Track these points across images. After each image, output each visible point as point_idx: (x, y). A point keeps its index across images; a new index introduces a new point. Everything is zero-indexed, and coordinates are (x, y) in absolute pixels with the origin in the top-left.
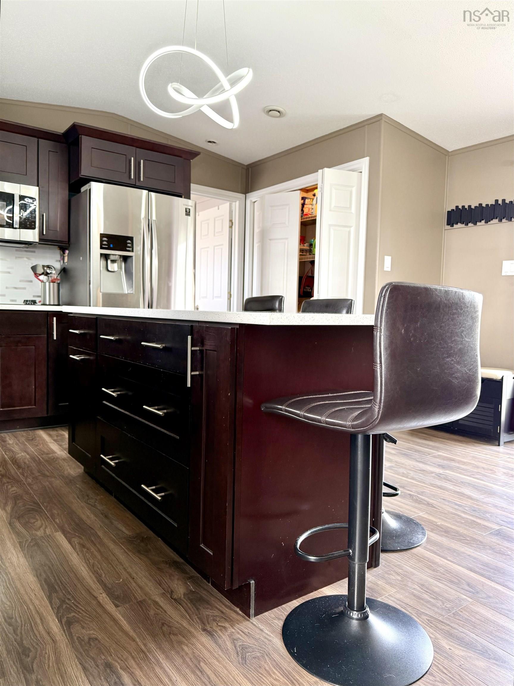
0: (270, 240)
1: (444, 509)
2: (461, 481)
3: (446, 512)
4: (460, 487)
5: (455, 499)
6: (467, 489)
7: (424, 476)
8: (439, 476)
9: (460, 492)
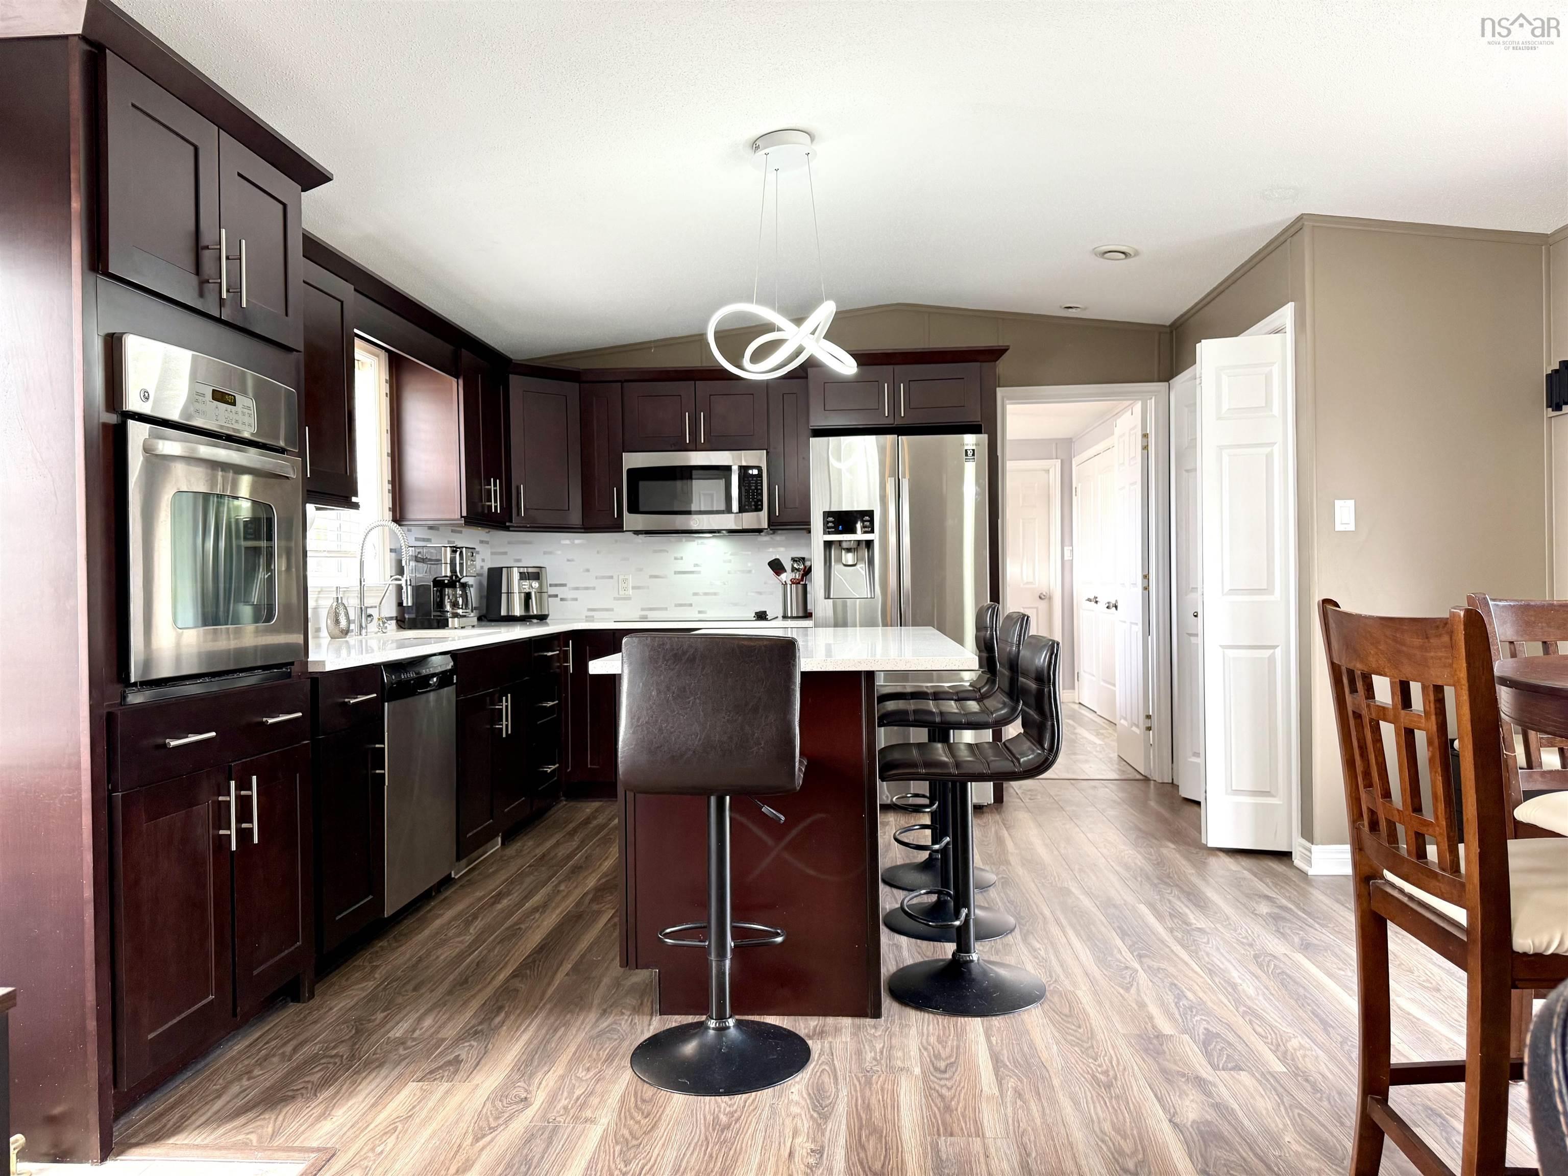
0: (1187, 471)
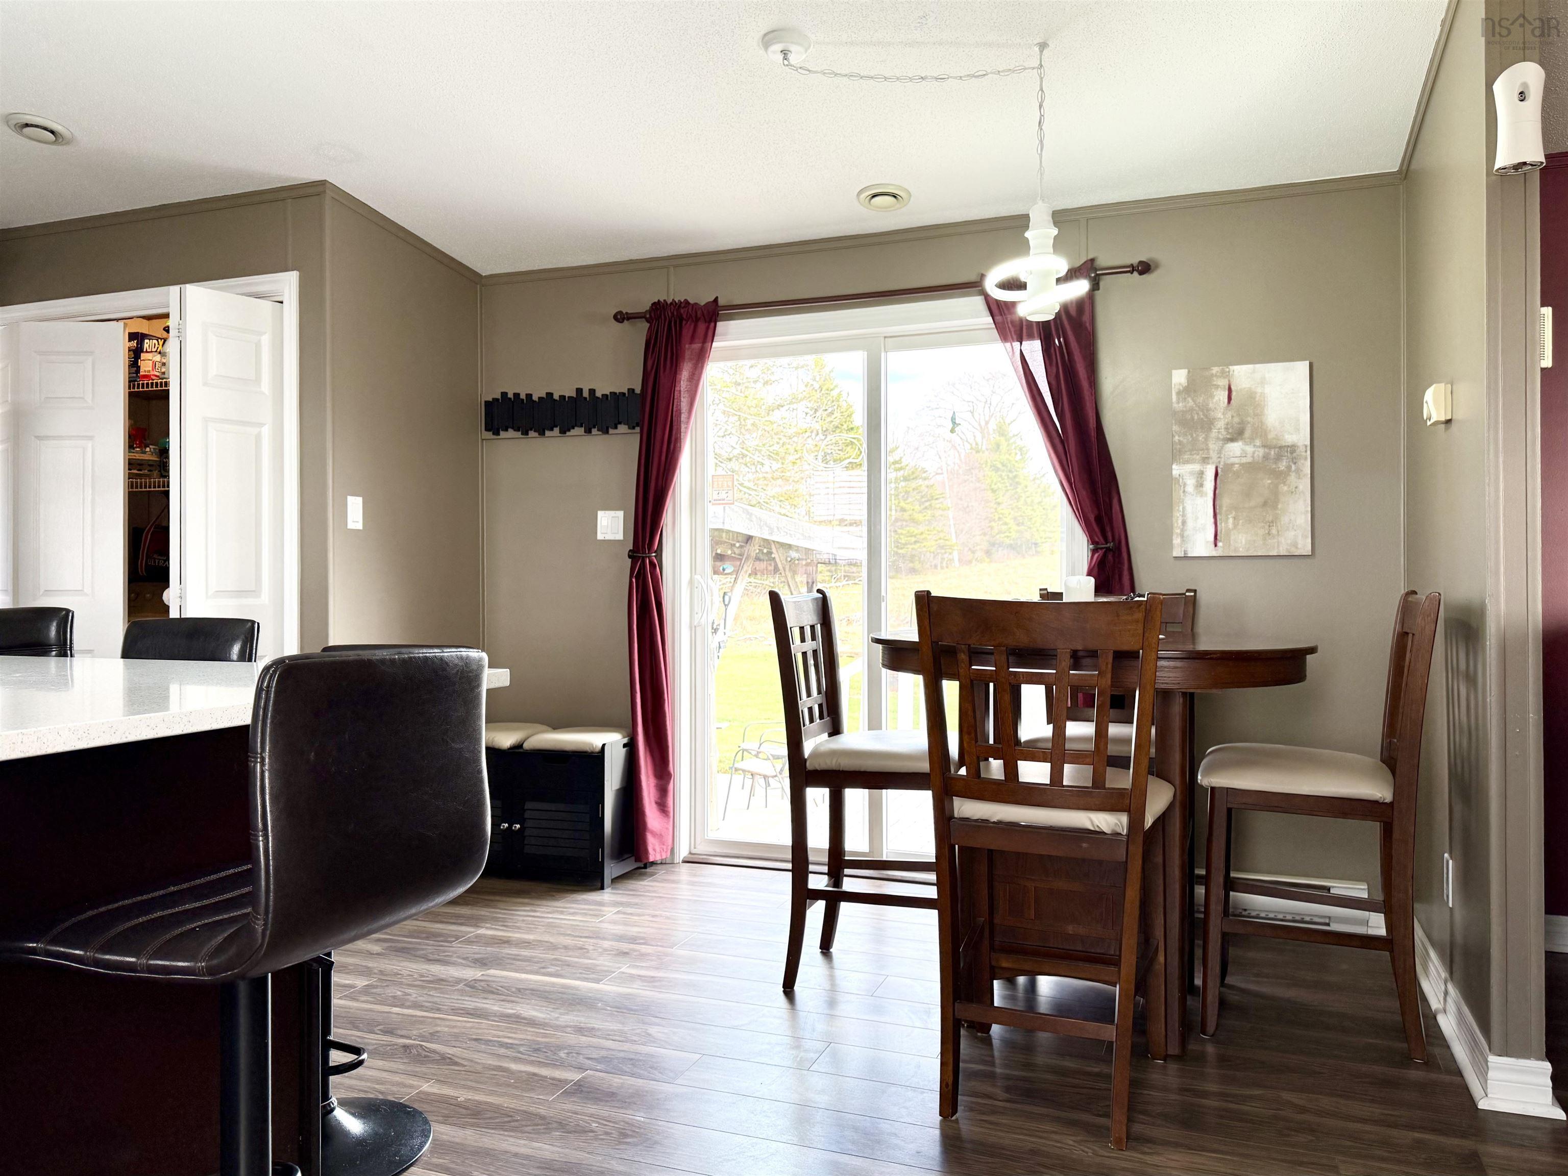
0: (39, 438)
1: (476, 1063)
2: (517, 988)
3: (479, 1068)
4: (513, 1002)
5: (501, 1033)
6: (528, 1004)
7: (441, 993)
8: (472, 986)
9: (514, 1014)
